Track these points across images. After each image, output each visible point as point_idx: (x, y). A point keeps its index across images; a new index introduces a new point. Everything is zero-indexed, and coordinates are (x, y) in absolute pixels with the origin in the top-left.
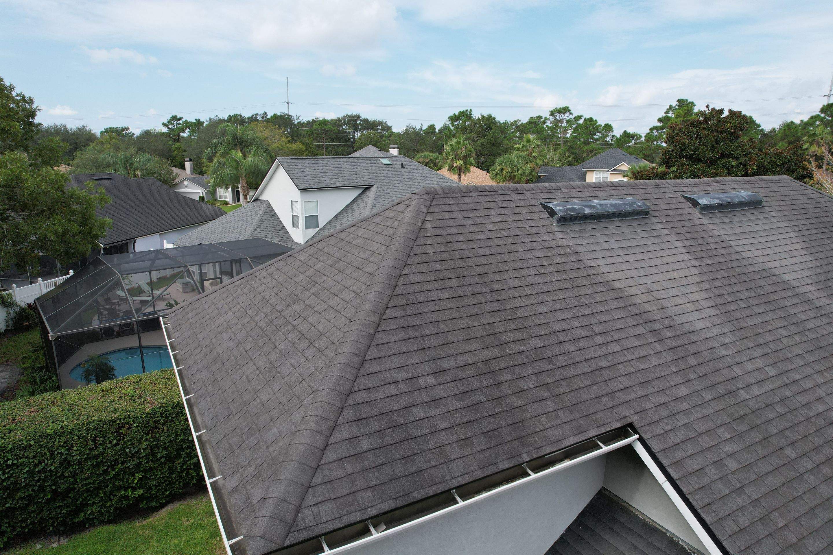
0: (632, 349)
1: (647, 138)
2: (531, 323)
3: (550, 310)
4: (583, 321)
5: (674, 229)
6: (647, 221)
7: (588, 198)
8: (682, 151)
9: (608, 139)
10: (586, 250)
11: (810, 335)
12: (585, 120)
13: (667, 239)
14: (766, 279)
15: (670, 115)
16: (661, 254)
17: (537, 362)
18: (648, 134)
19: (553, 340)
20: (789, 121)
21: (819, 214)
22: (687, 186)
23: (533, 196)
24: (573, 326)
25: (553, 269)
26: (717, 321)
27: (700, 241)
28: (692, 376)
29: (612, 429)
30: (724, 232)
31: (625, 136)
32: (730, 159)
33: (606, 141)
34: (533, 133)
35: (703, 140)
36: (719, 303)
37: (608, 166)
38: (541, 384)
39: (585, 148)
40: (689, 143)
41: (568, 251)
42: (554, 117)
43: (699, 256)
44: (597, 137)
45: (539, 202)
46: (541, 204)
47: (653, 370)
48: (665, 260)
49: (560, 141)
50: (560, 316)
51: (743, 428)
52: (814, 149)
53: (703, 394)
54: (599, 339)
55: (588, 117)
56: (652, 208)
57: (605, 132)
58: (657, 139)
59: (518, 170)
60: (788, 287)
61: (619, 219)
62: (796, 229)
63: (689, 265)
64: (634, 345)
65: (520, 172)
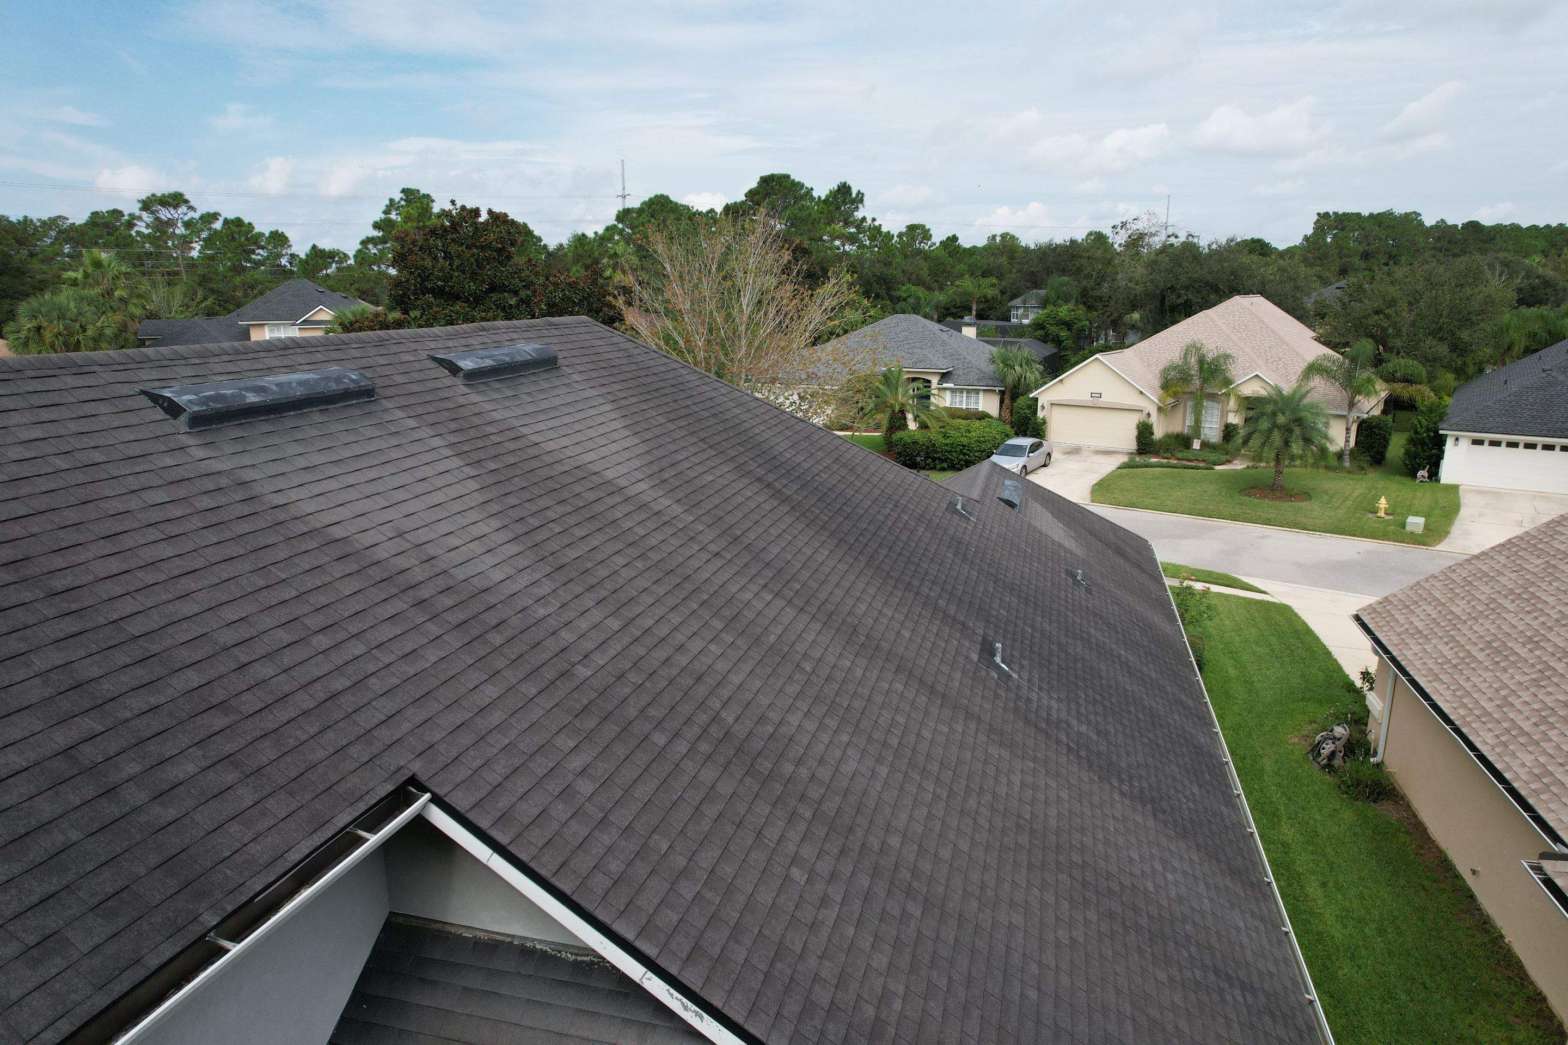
0: (387, 644)
1: (359, 259)
2: (169, 642)
3: (206, 607)
4: (283, 615)
5: (425, 417)
6: (373, 408)
7: (248, 374)
8: (423, 281)
9: (284, 261)
10: (263, 476)
11: (655, 556)
12: (226, 222)
13: (417, 435)
14: (582, 482)
15: (393, 216)
16: (409, 463)
17: (199, 718)
18: (359, 251)
19: (225, 665)
20: (580, 233)
21: (635, 373)
22: (436, 338)
23: (121, 377)
24: (262, 628)
25: (197, 523)
26: (522, 562)
27: (473, 433)
28: (500, 663)
29: (378, 798)
30: (508, 414)
31: (317, 256)
32: (506, 294)
33: (279, 266)
34: (106, 246)
35: (457, 262)
36: (520, 533)
37: (291, 316)
38: (215, 760)
39: (238, 280)
40: (434, 267)
41: (224, 482)
42: (152, 213)
43: (476, 459)
44: (259, 257)
45: (137, 388)
46: (143, 392)
47: (433, 672)
48: (420, 474)
49: (179, 265)
50: (230, 614)
51: (591, 723)
52: (618, 277)
53: (523, 688)
54: (322, 642)
55: (232, 217)
56: (379, 382)
57: (275, 247)
58: (378, 259)
59: (84, 329)
60: (615, 489)
61: (320, 408)
62: (611, 397)
63: (462, 476)
64: (391, 636)
65: (89, 333)
